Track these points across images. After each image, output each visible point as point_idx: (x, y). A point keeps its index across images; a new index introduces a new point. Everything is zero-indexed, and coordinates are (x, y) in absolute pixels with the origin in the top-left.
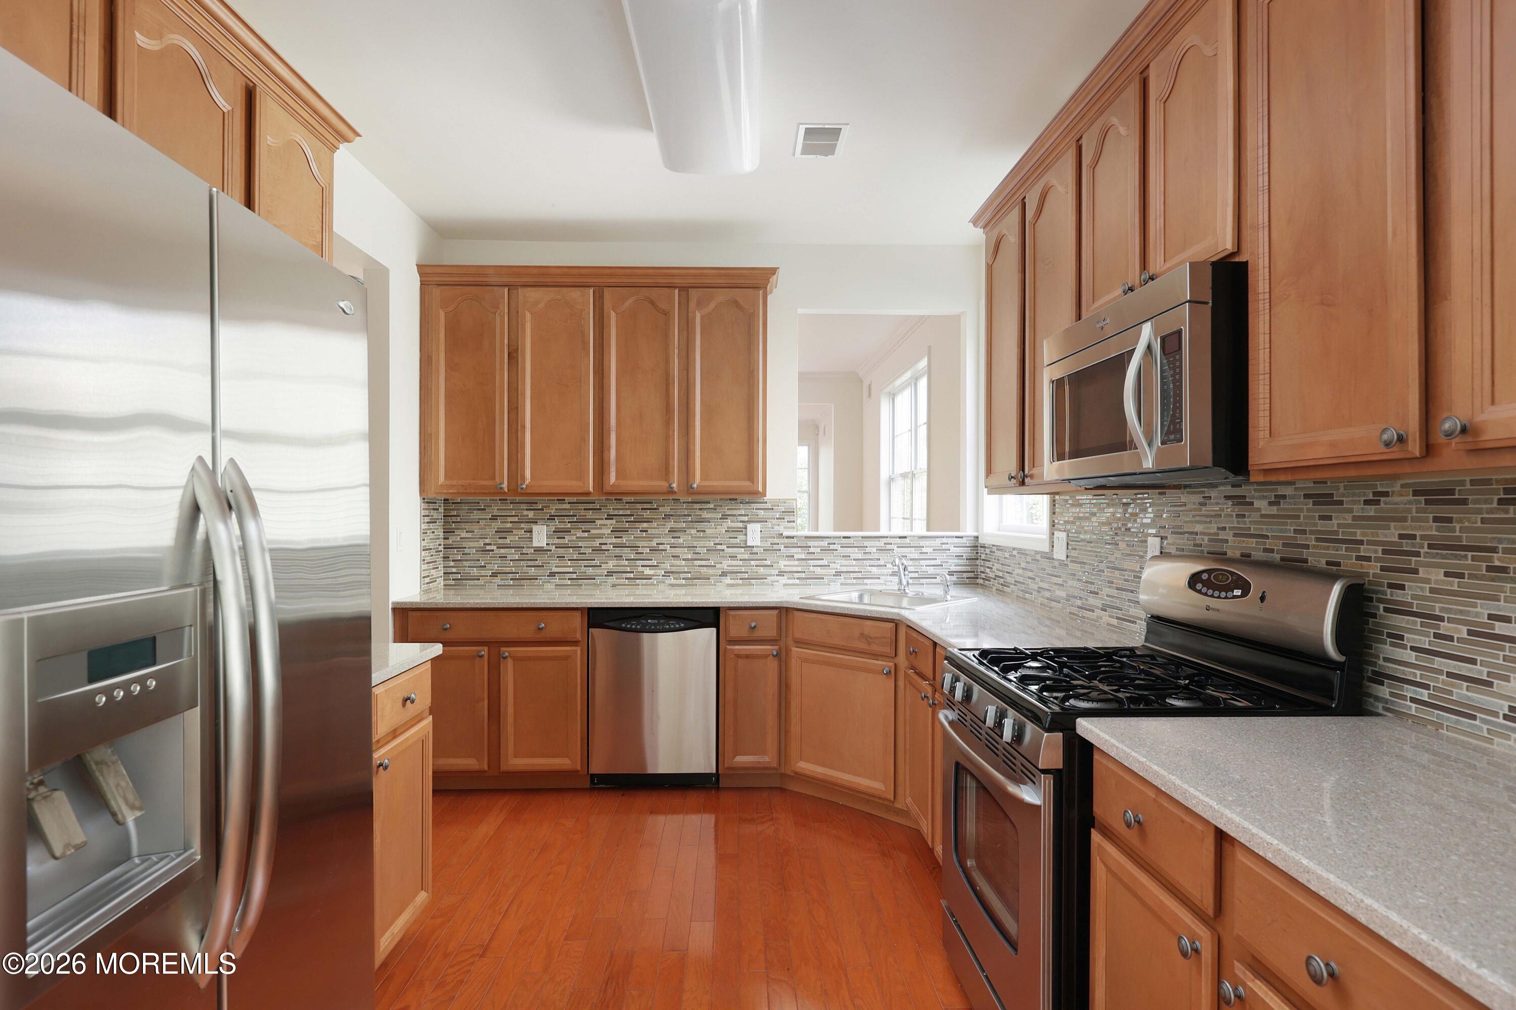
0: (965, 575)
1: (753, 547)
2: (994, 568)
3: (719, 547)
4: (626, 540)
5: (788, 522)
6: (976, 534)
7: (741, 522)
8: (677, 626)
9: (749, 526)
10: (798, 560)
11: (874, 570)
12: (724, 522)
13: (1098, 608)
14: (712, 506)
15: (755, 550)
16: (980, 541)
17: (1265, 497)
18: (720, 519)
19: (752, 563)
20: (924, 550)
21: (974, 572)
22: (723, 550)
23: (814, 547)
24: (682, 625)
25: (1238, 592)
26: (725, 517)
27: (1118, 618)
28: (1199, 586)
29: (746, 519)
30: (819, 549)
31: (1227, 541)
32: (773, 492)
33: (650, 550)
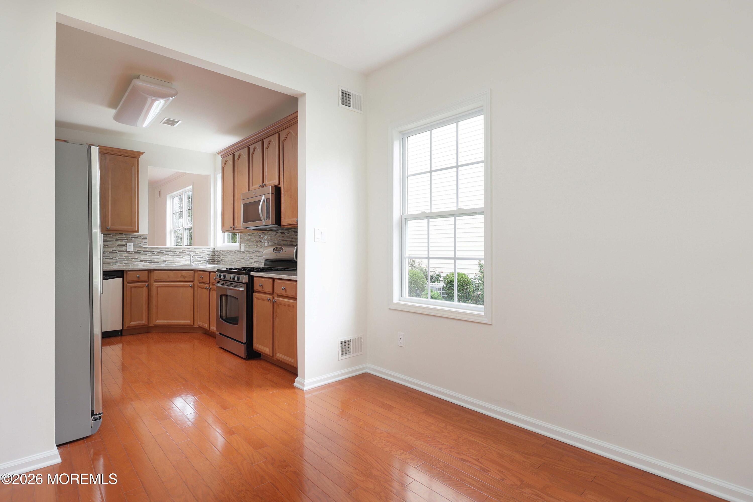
0: (211, 260)
1: (130, 251)
2: (221, 257)
3: (114, 251)
5: (144, 242)
6: (214, 247)
7: (124, 242)
8: (106, 278)
9: (128, 243)
10: (148, 256)
11: (178, 259)
12: (117, 242)
13: (253, 262)
14: (111, 236)
15: (130, 252)
16: (216, 249)
18: (115, 241)
19: (129, 257)
20: (196, 252)
21: (213, 259)
22: (117, 253)
23: (155, 251)
24: (108, 277)
25: (281, 251)
26: (117, 240)
27: (258, 264)
28: (275, 251)
29: (127, 241)
30: (157, 252)
31: (280, 242)
32: (140, 232)
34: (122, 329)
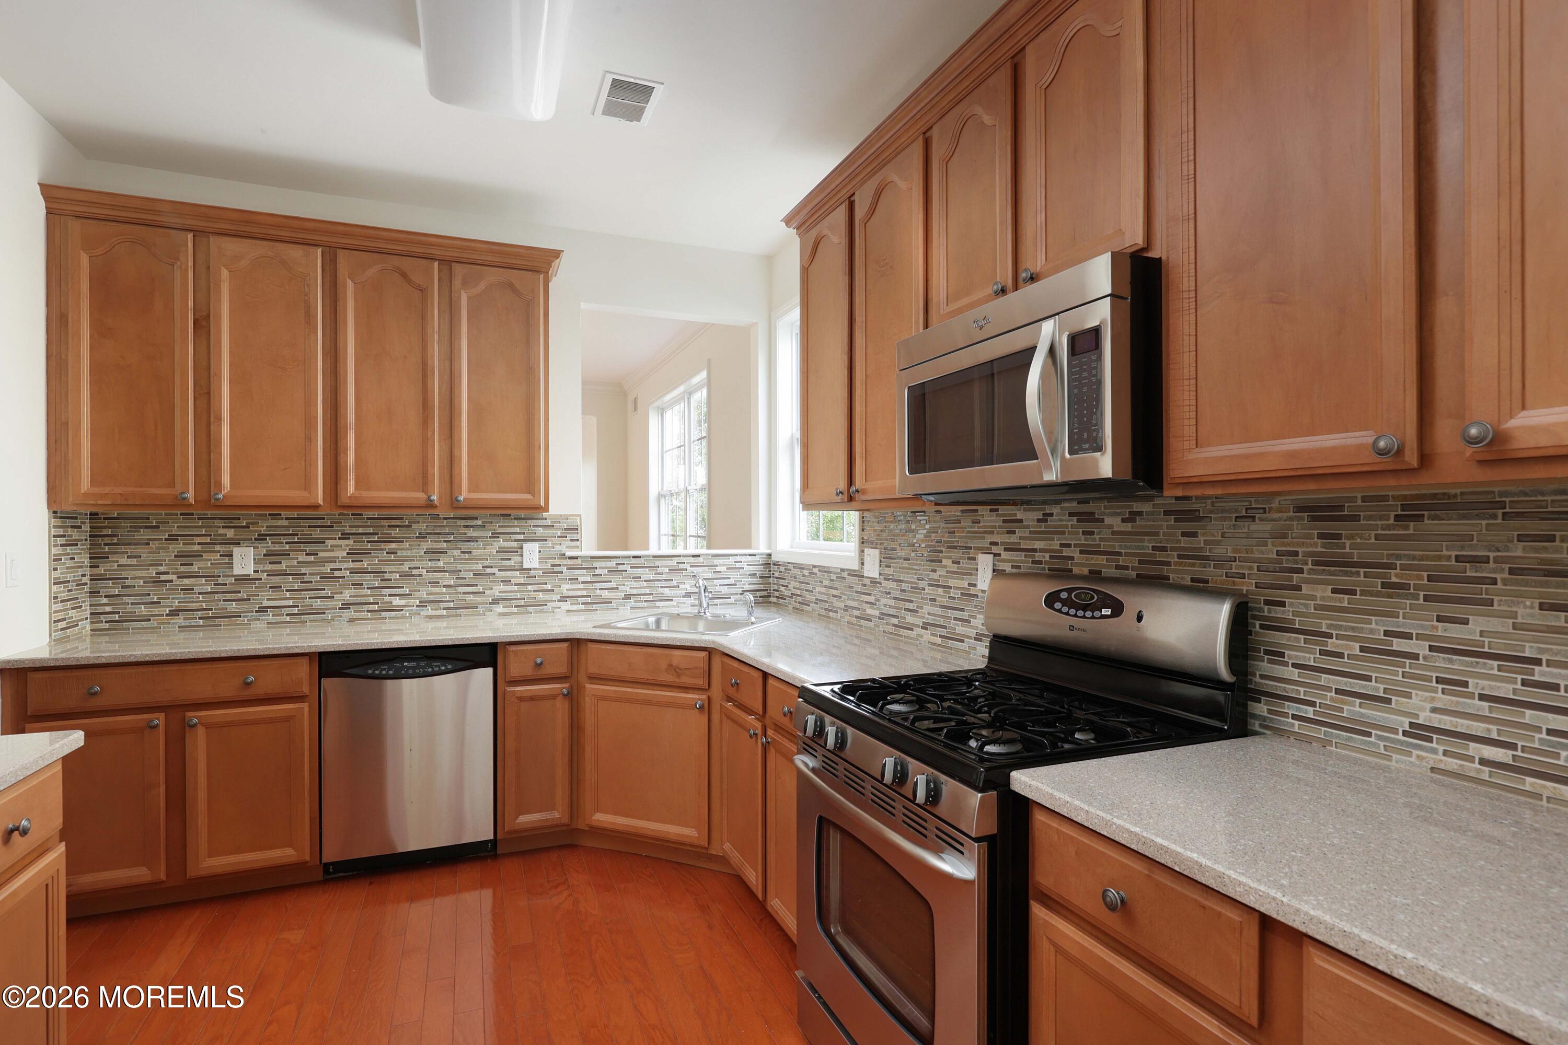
0: (758, 594)
1: (530, 569)
2: (790, 586)
3: (488, 570)
4: (368, 565)
5: (571, 540)
6: (768, 551)
7: (515, 541)
8: (443, 668)
9: (525, 545)
10: (583, 582)
11: (667, 591)
12: (494, 541)
13: (917, 626)
14: (480, 523)
15: (532, 573)
16: (774, 558)
17: (1116, 514)
18: (490, 537)
19: (530, 587)
20: (718, 569)
21: (767, 590)
22: (494, 574)
23: (601, 568)
24: (450, 667)
25: (1106, 612)
26: (495, 535)
27: (941, 636)
28: (1058, 605)
29: (521, 537)
30: (606, 570)
32: (556, 507)
33: (400, 576)
34: (491, 837)
